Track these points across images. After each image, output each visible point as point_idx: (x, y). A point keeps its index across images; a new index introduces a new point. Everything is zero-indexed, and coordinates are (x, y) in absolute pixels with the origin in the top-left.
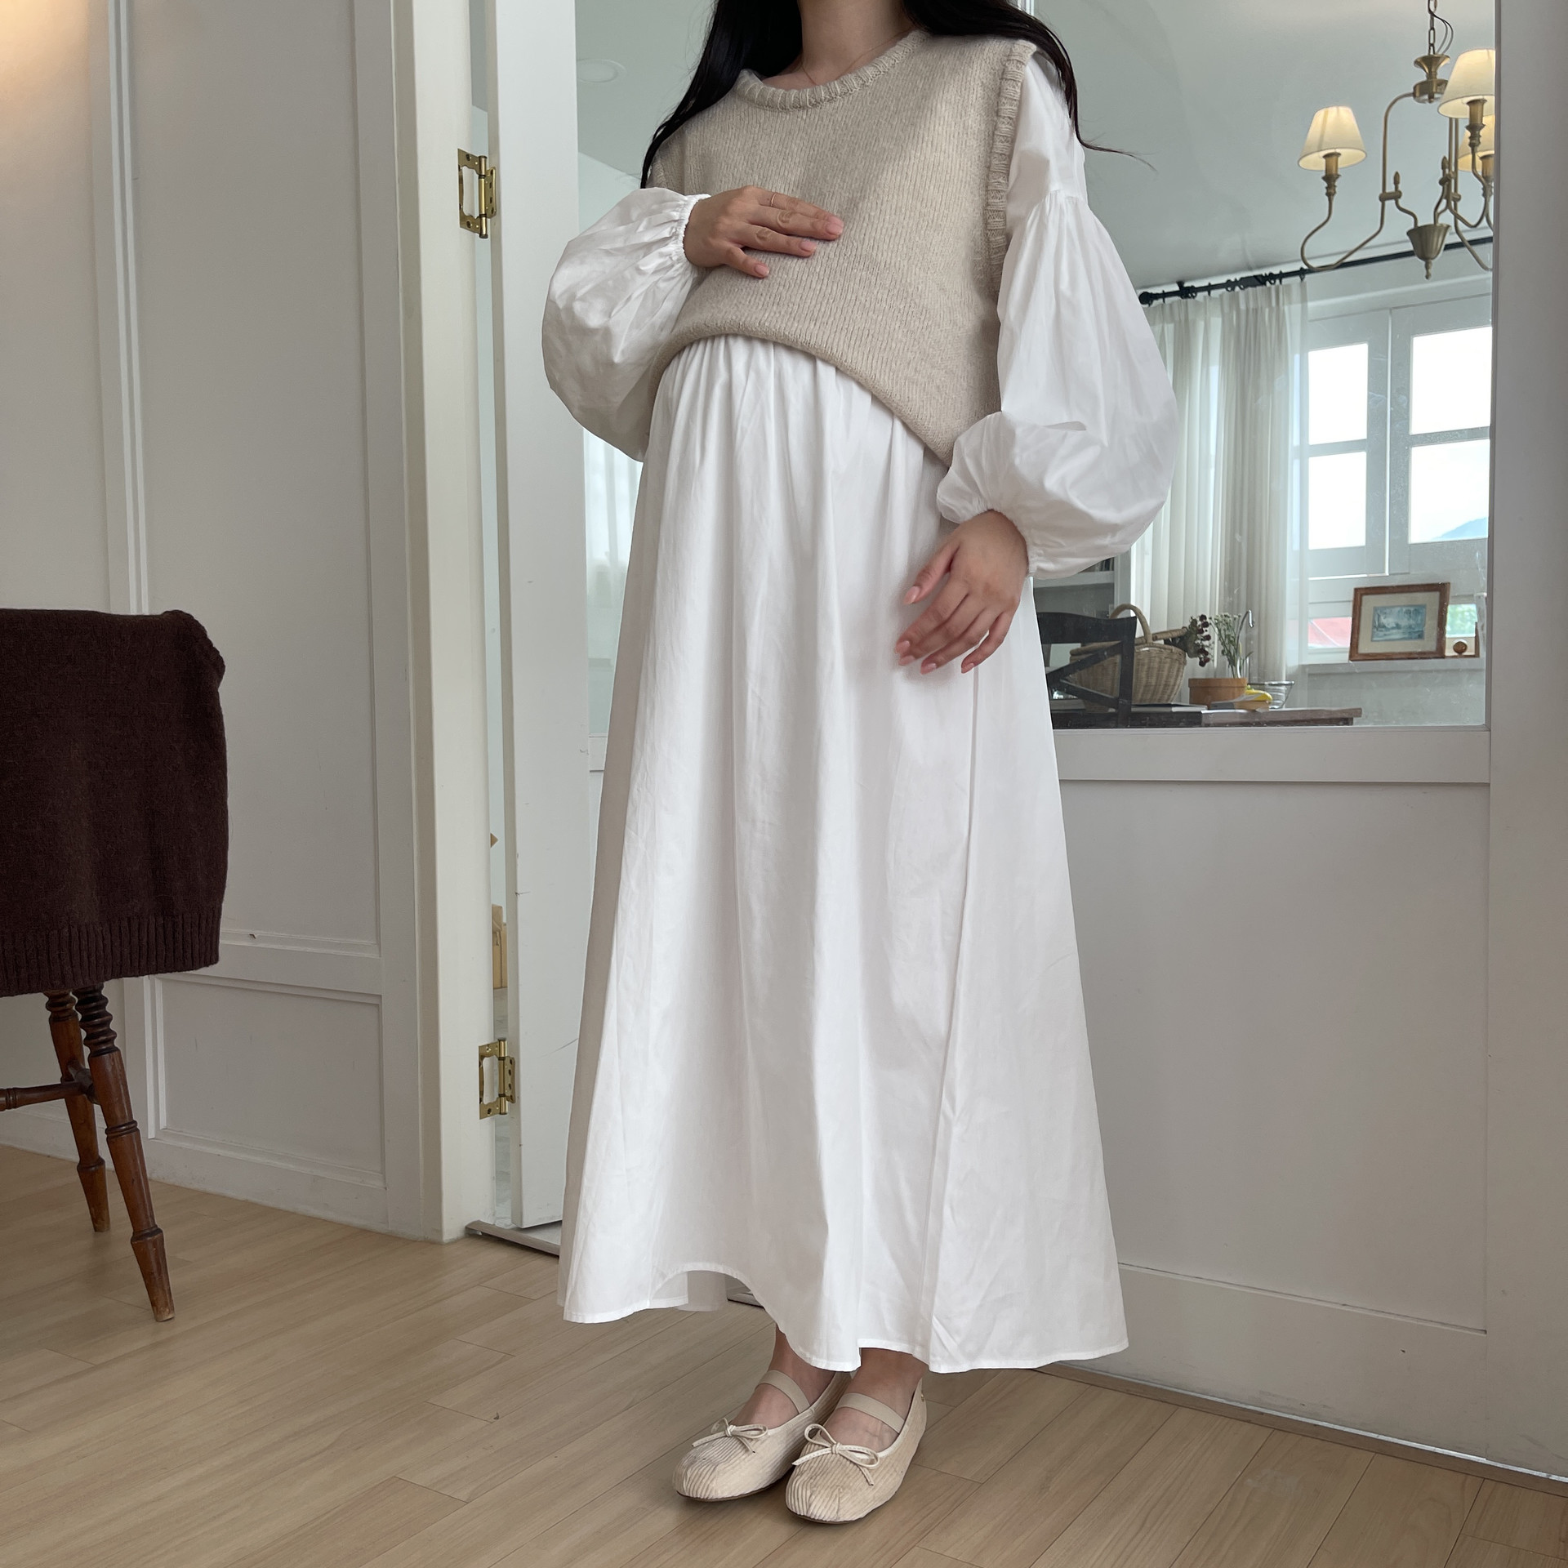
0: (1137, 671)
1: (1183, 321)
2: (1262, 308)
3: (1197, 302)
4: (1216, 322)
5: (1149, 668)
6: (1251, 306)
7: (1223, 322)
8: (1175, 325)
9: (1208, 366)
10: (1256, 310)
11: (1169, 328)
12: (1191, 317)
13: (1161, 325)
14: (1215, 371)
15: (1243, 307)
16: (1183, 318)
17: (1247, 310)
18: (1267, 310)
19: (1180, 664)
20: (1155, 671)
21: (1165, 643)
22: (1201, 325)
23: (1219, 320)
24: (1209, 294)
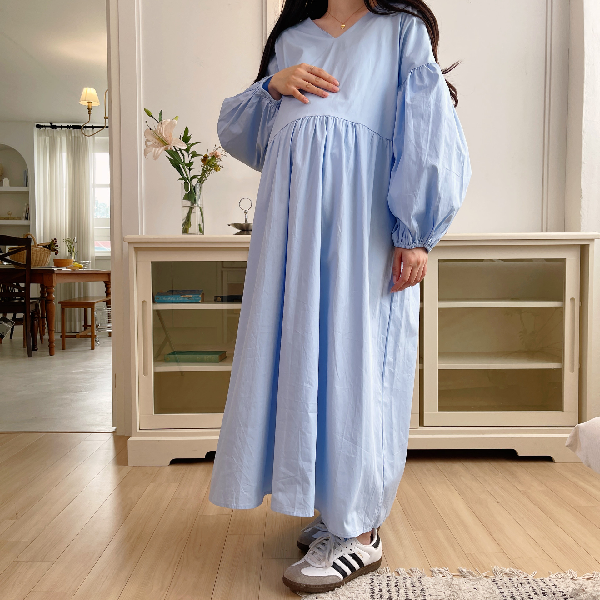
0: (32, 256)
1: (52, 137)
2: (80, 137)
3: (57, 131)
4: (64, 139)
5: (36, 255)
6: (76, 135)
7: (67, 138)
8: (49, 138)
9: (62, 152)
10: (78, 137)
11: (47, 138)
12: (55, 135)
13: (44, 137)
14: (64, 155)
15: (73, 135)
16: (52, 135)
17: (75, 137)
18: (82, 138)
19: (48, 254)
20: (39, 256)
21: (43, 247)
22: (59, 138)
23: (65, 138)
24: (62, 129)
